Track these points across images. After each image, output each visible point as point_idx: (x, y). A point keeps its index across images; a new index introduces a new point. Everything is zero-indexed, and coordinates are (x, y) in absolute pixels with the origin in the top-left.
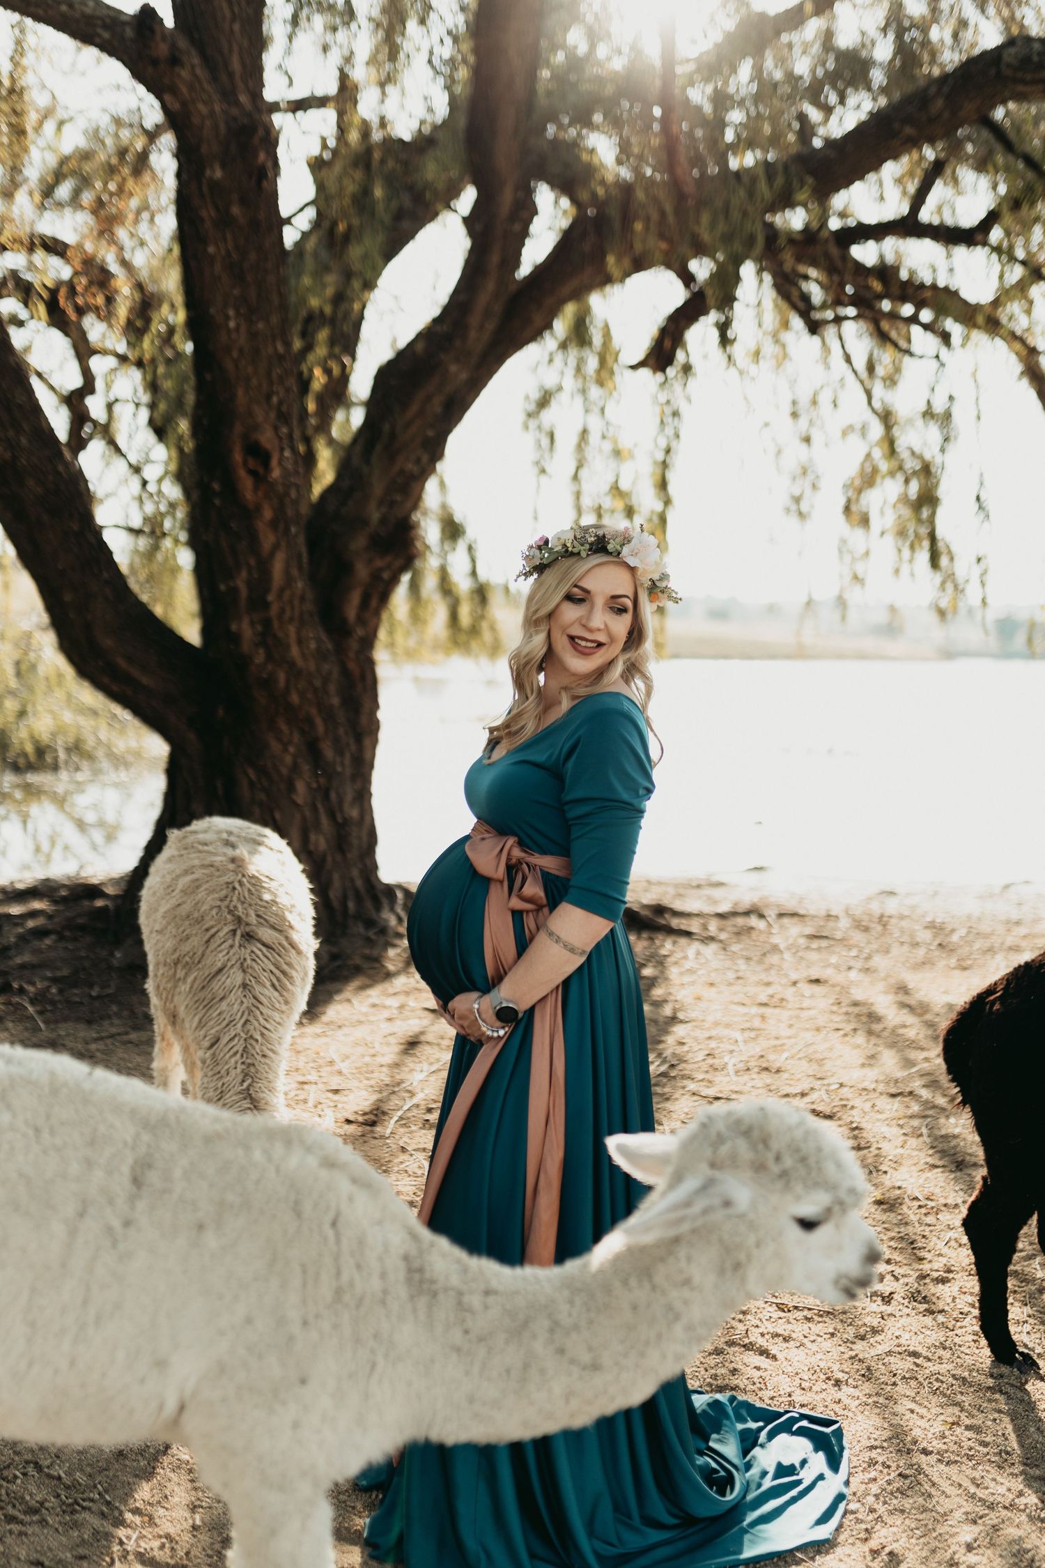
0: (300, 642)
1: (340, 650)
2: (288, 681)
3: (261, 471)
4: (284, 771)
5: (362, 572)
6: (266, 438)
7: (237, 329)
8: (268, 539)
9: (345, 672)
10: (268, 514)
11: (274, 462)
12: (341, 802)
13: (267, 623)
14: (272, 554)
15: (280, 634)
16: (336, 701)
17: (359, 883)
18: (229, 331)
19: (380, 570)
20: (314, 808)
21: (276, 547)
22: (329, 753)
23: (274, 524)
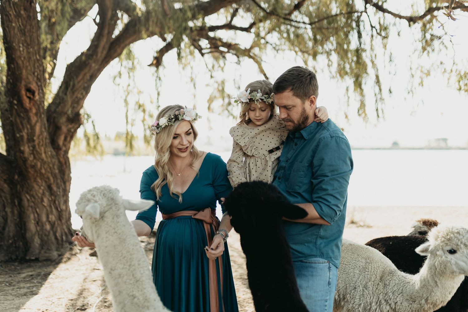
0: (45, 153)
1: (58, 154)
2: (41, 165)
3: (32, 97)
4: (40, 195)
5: (64, 129)
6: (34, 86)
7: (23, 51)
8: (34, 119)
9: (60, 162)
10: (34, 111)
11: (36, 94)
12: (59, 204)
13: (34, 147)
14: (35, 124)
15: (38, 150)
16: (57, 171)
17: (66, 230)
18: (20, 51)
19: (71, 128)
20: (50, 207)
21: (37, 122)
22: (55, 188)
23: (36, 114)
